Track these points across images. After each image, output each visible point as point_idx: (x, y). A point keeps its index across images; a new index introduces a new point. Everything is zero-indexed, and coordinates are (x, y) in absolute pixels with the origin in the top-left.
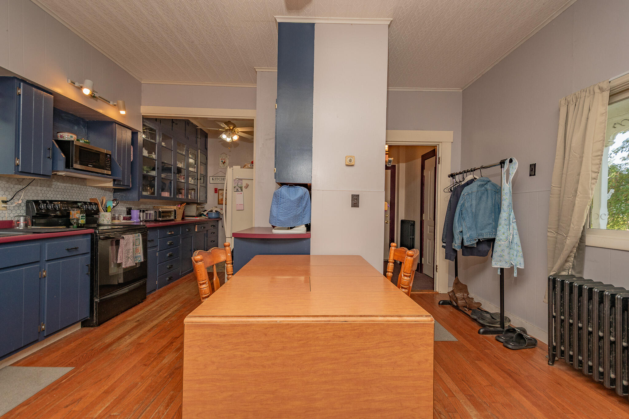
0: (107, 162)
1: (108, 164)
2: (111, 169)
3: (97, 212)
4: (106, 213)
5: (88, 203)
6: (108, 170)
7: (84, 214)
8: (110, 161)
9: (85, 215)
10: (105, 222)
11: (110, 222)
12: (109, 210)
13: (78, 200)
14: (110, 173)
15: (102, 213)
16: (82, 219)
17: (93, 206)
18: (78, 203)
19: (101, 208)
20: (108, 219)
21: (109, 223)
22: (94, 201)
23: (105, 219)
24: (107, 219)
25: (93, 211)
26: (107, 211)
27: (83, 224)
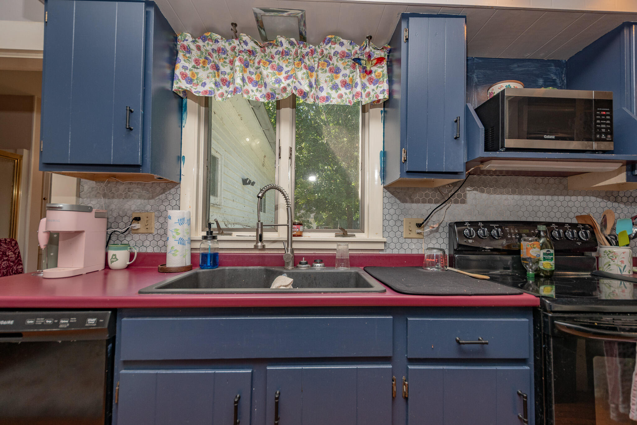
0: (598, 121)
1: (603, 126)
2: (612, 137)
3: (593, 245)
4: (615, 249)
5: (567, 226)
6: (604, 140)
7: (552, 248)
8: (608, 117)
9: (552, 251)
10: (614, 270)
11: (627, 269)
12: (623, 240)
13: (537, 219)
14: (609, 146)
15: (605, 249)
16: (544, 259)
17: (580, 232)
18: (538, 226)
19: (601, 238)
20: (622, 262)
21: (624, 273)
22: (585, 221)
23: (612, 263)
24: (619, 263)
25: (579, 243)
26: (617, 244)
27: (550, 271)
